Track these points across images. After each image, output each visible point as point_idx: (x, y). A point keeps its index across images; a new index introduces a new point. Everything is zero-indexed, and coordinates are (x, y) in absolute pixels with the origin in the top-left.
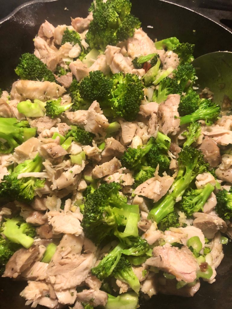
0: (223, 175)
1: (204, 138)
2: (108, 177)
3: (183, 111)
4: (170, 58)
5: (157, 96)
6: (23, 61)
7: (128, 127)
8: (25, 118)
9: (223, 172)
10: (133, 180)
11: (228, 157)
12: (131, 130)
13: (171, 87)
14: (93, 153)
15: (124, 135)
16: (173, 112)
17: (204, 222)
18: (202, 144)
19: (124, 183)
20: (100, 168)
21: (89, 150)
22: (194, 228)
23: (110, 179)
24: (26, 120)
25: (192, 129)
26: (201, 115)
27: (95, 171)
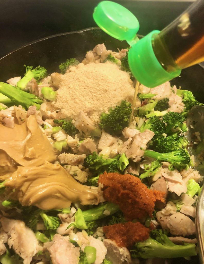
0: (160, 218)
1: (160, 178)
2: (67, 166)
3: (157, 148)
4: (175, 105)
5: (144, 127)
6: (68, 62)
7: (106, 137)
8: (43, 98)
9: (162, 216)
10: (86, 179)
11: (172, 205)
12: (108, 141)
13: (154, 124)
14: (73, 144)
15: (101, 141)
16: (142, 143)
17: (110, 244)
18: (156, 182)
19: (76, 176)
20: (65, 155)
21: (70, 140)
22: (102, 244)
23: (67, 168)
24: (43, 100)
25: (153, 165)
26: (169, 158)
27: (60, 157)
